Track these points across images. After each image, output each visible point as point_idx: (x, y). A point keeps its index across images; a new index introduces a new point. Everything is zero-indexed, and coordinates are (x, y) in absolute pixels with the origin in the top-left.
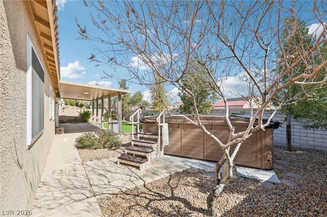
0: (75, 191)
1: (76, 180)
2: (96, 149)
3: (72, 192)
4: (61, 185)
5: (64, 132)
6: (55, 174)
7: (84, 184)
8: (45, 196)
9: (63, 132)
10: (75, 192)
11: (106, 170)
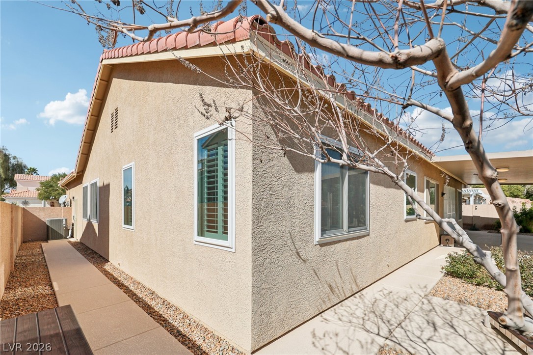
0: (376, 319)
1: (392, 310)
2: (478, 284)
3: (373, 319)
4: (371, 306)
5: (453, 245)
6: (381, 293)
7: (394, 320)
8: (350, 307)
9: (451, 244)
10: (374, 321)
11: (451, 322)
